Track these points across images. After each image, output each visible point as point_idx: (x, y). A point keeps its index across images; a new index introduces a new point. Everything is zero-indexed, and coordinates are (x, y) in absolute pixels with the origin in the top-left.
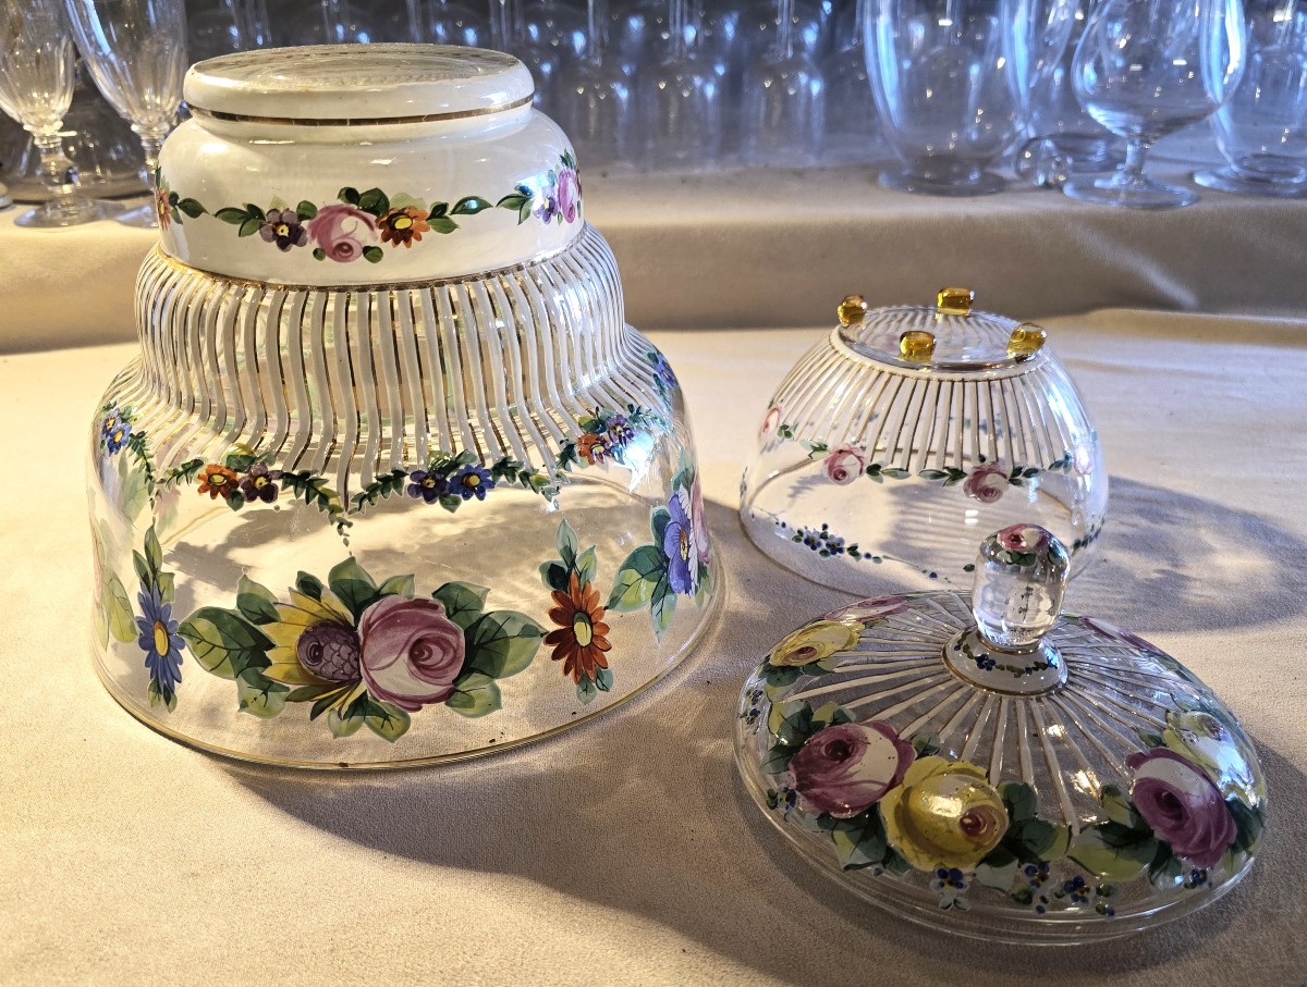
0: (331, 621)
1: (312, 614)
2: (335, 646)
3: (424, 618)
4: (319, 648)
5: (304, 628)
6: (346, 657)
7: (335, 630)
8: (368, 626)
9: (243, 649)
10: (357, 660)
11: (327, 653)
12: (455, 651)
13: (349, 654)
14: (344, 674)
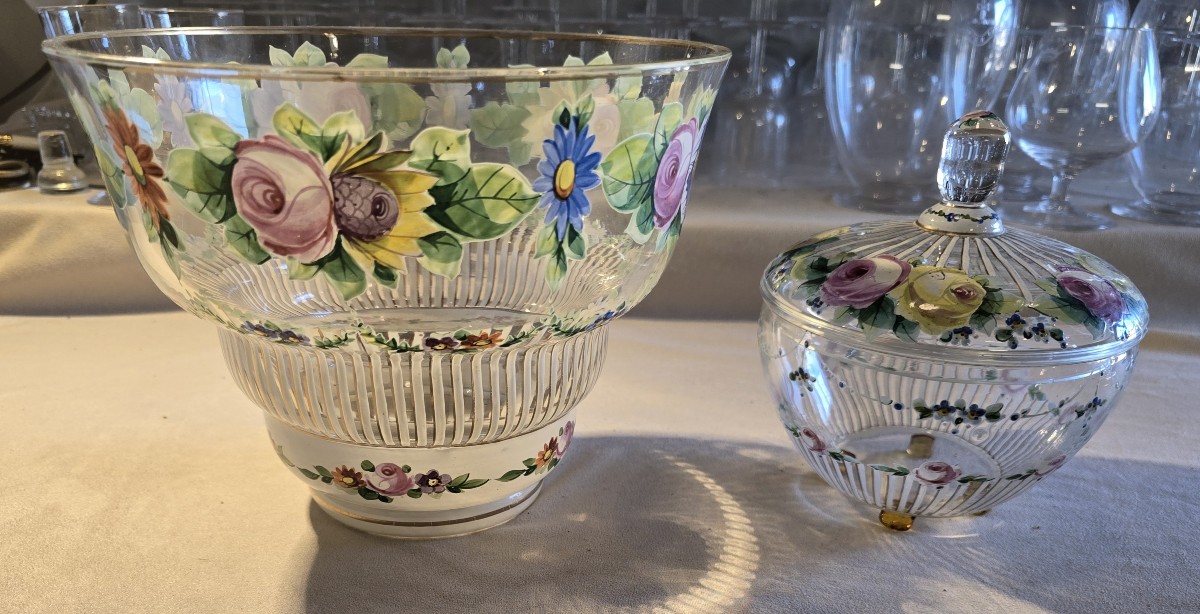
0: (363, 241)
1: (383, 248)
2: (359, 215)
3: (274, 235)
4: (376, 212)
5: (391, 233)
6: (348, 203)
7: (360, 232)
8: (327, 234)
9: (460, 202)
10: (336, 199)
11: (367, 207)
12: (242, 193)
13: (344, 206)
14: (349, 184)
